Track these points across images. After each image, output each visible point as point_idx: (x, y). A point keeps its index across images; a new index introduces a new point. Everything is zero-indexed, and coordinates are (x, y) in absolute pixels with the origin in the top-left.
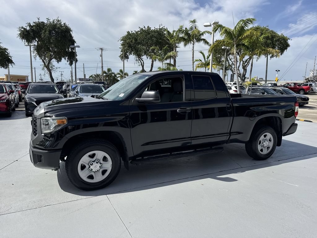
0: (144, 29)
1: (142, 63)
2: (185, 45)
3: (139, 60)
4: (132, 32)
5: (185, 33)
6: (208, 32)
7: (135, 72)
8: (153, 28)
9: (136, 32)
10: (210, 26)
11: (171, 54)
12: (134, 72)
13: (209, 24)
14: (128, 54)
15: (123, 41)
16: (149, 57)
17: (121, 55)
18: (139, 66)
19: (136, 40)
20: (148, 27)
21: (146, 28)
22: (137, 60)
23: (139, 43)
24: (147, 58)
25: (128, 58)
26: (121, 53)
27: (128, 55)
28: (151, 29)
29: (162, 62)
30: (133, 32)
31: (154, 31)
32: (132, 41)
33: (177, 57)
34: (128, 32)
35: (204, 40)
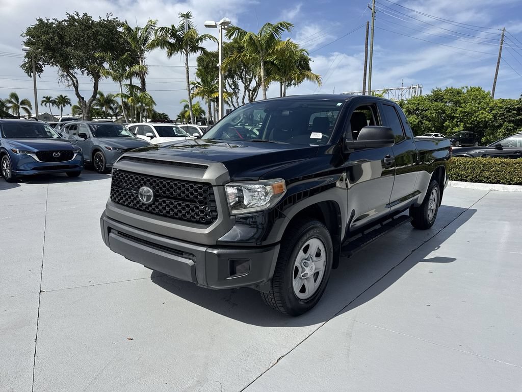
0: (76, 17)
1: (75, 81)
2: (170, 55)
3: (68, 75)
4: (48, 20)
5: (170, 34)
6: (210, 37)
7: (47, 98)
8: (96, 19)
9: (59, 22)
10: (215, 26)
11: (136, 68)
12: (45, 99)
13: (213, 23)
14: (41, 63)
15: (28, 37)
16: (86, 71)
17: (25, 64)
18: (68, 86)
19: (61, 37)
20: (85, 14)
21: (81, 16)
22: (63, 76)
23: (68, 45)
24: (83, 72)
25: (42, 71)
26: (26, 60)
27: (40, 65)
28: (91, 20)
29: (120, 81)
30: (50, 21)
31: (100, 24)
32: (52, 39)
33: (146, 75)
34: (40, 20)
35: (203, 49)
